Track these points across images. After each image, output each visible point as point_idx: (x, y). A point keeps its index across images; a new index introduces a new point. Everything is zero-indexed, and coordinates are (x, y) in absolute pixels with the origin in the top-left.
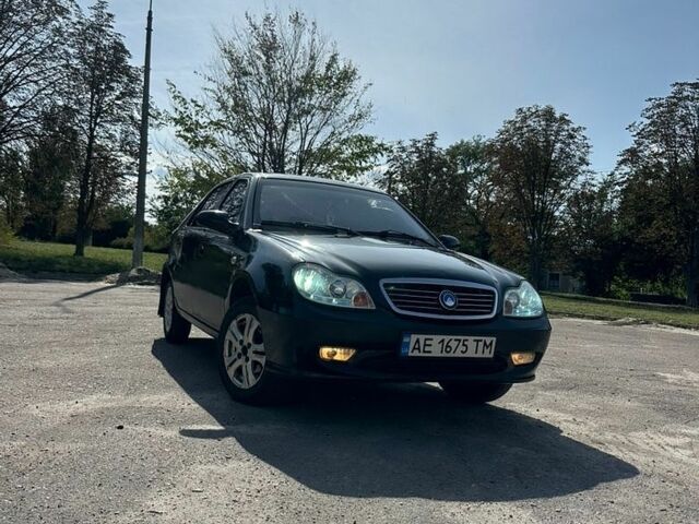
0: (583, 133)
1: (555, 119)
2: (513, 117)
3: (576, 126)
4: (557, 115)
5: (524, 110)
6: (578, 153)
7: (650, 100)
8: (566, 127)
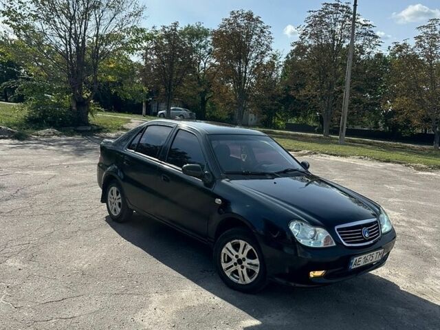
0: (270, 30)
1: (253, 19)
2: (228, 16)
3: (265, 25)
4: (254, 17)
5: (235, 12)
6: (266, 42)
7: (310, 11)
8: (259, 25)
